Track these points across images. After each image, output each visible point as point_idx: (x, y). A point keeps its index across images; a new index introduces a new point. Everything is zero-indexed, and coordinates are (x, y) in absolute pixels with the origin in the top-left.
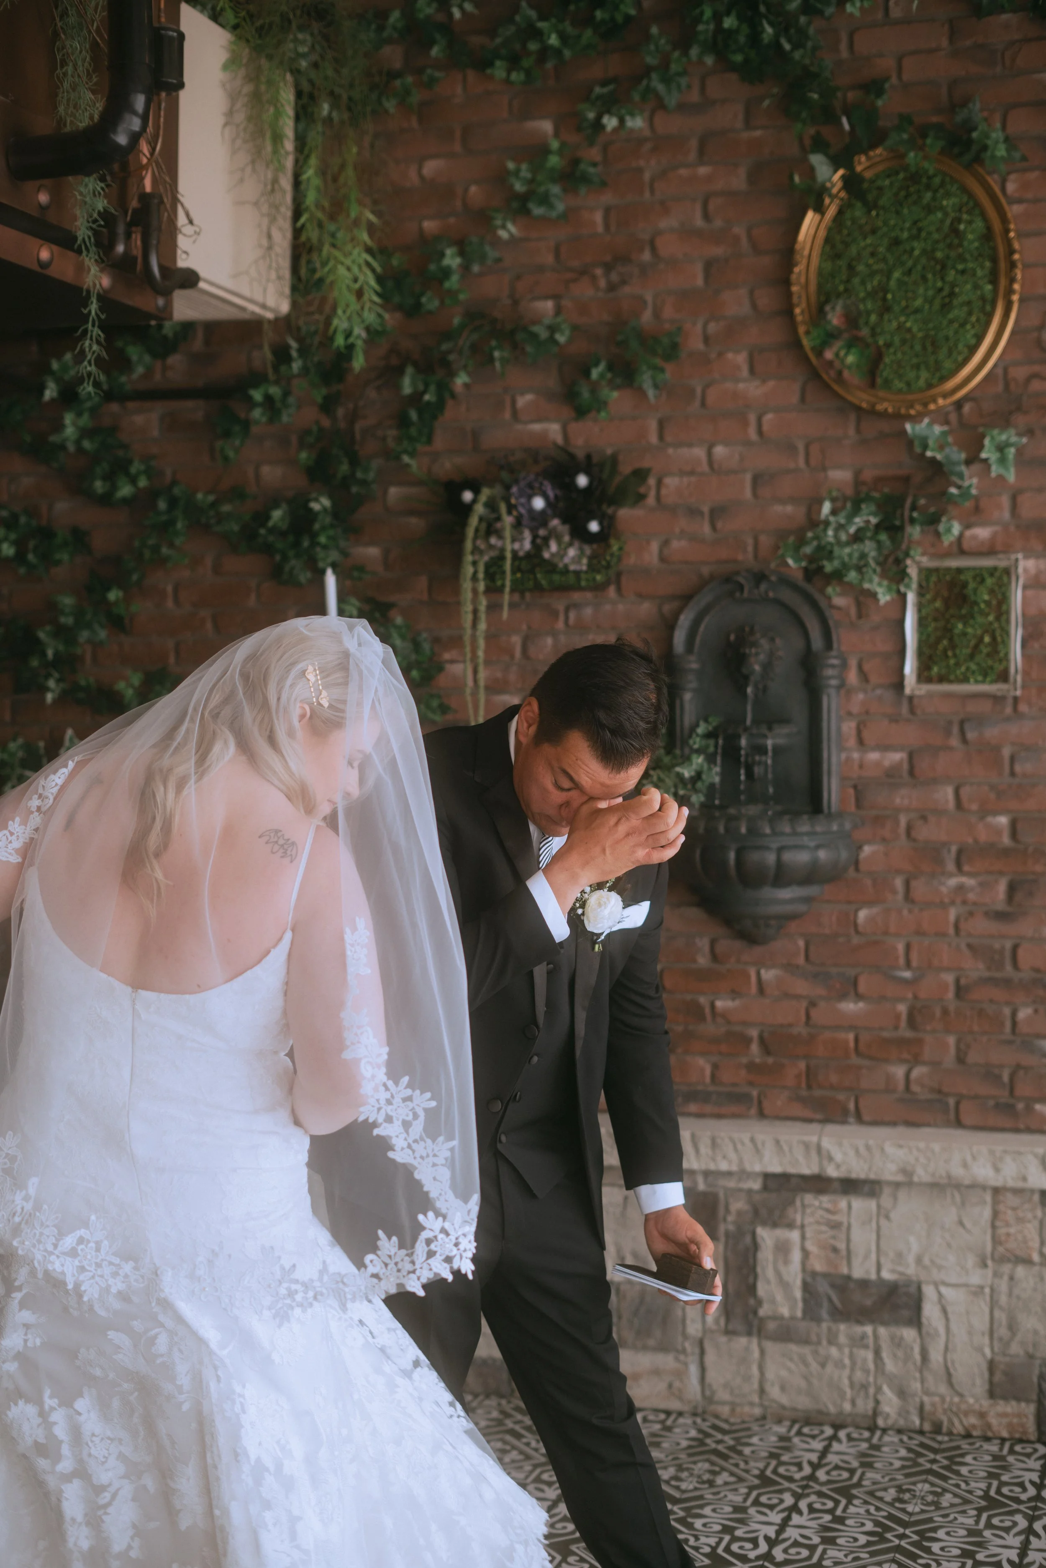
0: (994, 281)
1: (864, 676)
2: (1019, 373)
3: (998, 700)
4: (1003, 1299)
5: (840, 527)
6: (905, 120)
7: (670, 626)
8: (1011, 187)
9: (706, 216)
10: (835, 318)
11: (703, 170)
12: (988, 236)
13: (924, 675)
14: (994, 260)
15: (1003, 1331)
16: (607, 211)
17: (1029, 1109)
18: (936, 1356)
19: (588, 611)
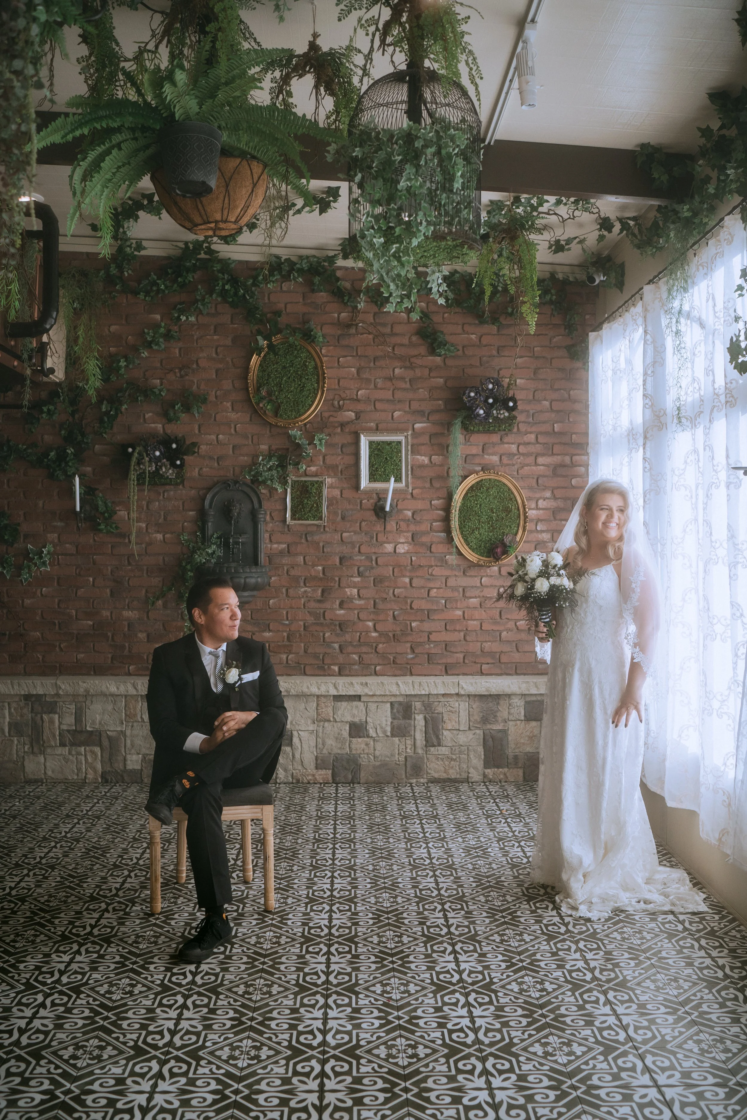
0: (318, 383)
1: (272, 518)
2: (326, 415)
3: (318, 526)
4: (320, 734)
5: (264, 465)
6: (288, 326)
7: (203, 499)
8: (323, 351)
9: (217, 353)
10: (263, 393)
11: (215, 337)
12: (316, 367)
13: (293, 518)
14: (318, 376)
15: (320, 746)
16: (180, 349)
17: (329, 668)
18: (297, 756)
19: (172, 493)
